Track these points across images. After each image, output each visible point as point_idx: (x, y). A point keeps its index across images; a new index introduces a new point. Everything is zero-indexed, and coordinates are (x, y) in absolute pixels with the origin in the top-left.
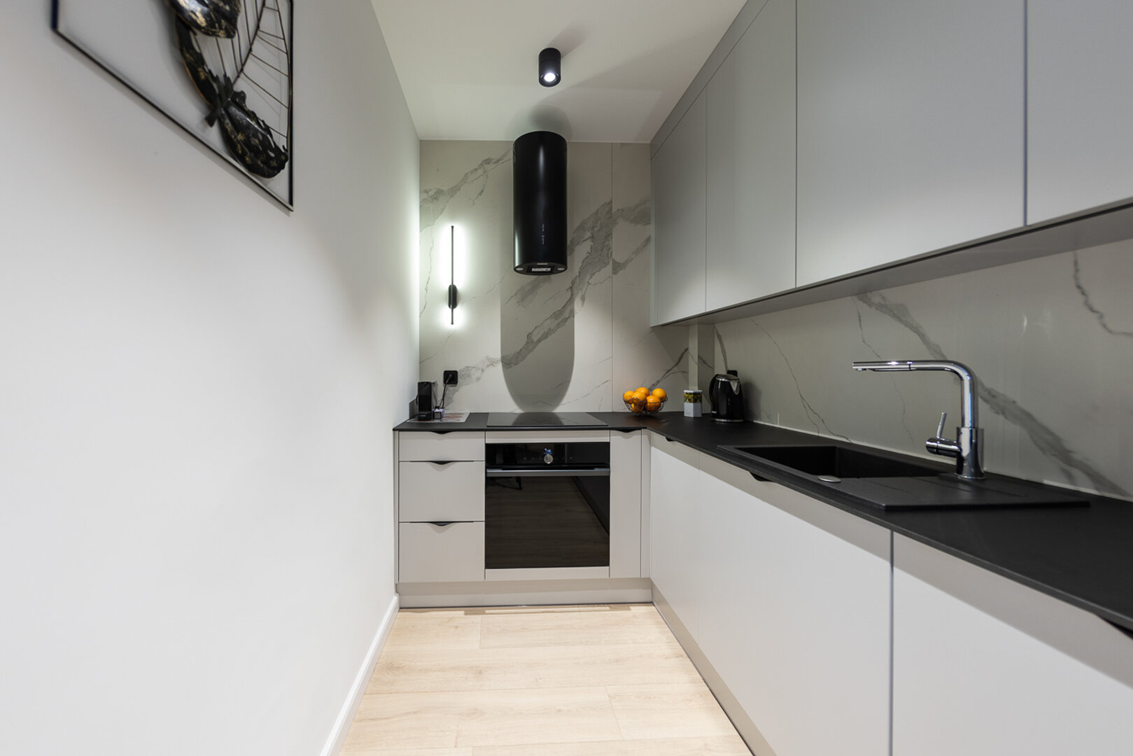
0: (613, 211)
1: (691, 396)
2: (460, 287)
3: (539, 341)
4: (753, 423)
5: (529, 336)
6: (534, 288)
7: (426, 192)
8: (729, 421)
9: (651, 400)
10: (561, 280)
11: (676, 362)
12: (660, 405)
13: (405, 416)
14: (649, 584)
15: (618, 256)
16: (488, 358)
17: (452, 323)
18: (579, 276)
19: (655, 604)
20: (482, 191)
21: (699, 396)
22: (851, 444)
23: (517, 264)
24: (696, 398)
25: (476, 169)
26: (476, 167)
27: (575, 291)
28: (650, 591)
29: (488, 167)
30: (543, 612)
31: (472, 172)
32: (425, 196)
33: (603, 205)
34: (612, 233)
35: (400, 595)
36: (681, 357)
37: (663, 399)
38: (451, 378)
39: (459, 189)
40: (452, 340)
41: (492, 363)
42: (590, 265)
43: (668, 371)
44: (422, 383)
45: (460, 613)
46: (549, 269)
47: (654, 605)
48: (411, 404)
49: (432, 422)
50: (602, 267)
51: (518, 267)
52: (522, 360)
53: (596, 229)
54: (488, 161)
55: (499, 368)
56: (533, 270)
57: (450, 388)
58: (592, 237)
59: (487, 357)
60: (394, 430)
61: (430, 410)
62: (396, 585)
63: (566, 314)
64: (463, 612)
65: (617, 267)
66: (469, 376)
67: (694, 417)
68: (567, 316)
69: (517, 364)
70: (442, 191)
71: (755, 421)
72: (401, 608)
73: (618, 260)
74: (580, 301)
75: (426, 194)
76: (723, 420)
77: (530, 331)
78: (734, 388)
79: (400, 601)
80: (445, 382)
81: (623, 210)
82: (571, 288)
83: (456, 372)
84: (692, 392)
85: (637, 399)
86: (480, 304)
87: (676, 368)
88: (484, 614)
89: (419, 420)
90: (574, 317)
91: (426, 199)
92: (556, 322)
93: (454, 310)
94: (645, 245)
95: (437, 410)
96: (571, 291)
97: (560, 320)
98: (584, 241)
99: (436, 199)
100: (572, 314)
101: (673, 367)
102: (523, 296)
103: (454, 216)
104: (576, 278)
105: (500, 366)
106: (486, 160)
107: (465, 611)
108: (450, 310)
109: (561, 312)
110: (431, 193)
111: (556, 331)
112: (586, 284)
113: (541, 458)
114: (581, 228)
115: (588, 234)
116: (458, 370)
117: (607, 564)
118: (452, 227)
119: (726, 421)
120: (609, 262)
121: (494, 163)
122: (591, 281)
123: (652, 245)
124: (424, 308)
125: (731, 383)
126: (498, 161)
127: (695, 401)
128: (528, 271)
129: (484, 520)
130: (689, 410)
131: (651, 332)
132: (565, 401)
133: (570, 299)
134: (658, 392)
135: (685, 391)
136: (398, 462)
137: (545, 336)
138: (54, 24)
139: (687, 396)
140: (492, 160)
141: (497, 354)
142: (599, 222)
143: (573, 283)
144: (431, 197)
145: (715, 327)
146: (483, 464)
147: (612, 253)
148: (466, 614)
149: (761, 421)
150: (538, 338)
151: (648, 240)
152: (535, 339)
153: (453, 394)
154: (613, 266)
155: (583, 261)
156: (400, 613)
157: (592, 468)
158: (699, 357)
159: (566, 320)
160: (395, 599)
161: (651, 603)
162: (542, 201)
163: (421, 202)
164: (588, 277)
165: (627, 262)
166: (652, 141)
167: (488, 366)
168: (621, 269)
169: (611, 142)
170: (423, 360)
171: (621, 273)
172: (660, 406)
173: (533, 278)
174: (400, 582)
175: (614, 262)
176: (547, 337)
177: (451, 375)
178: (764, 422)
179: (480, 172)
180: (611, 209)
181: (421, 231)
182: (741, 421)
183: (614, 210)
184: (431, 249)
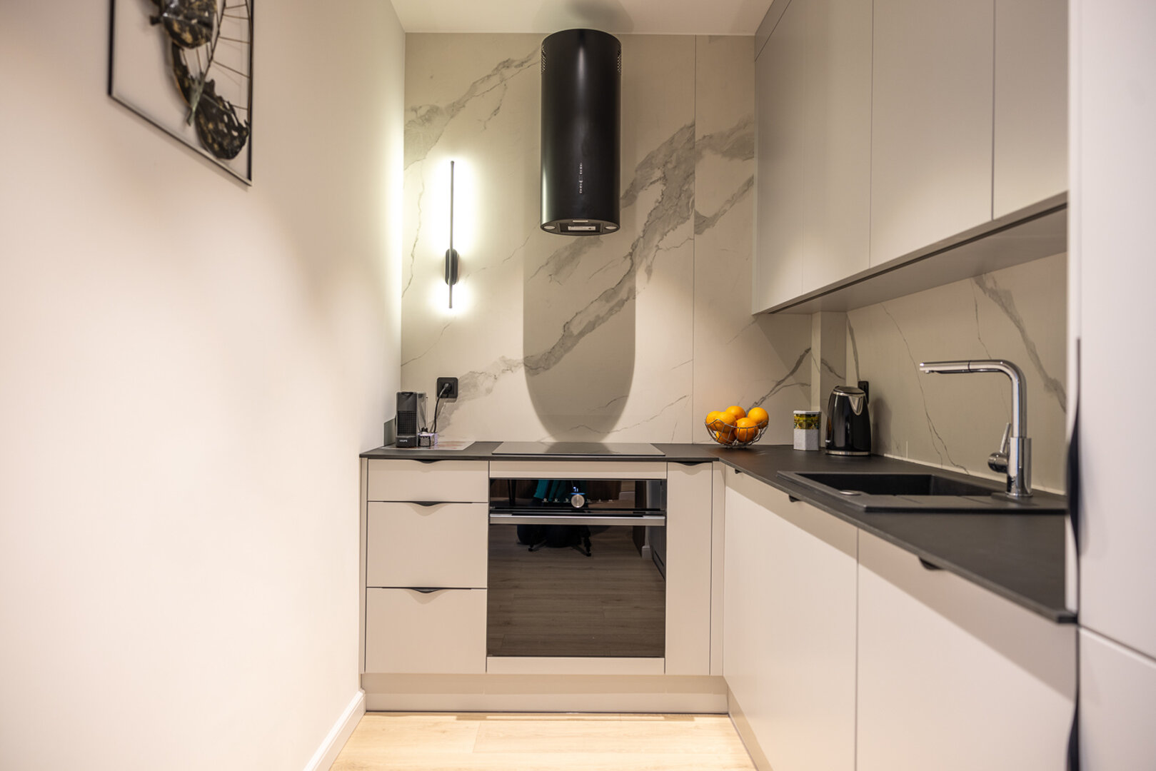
0: (696, 140)
1: (802, 419)
2: (464, 253)
3: (582, 334)
4: (883, 456)
5: (566, 326)
6: (575, 253)
7: (415, 110)
8: (849, 453)
9: (742, 423)
10: (614, 244)
11: (791, 370)
12: (756, 432)
13: (377, 442)
14: (720, 685)
15: (704, 206)
16: (504, 360)
17: (451, 307)
18: (643, 237)
19: (731, 715)
20: (498, 108)
21: (814, 419)
22: (968, 476)
23: (545, 221)
24: (811, 422)
25: (489, 76)
26: (489, 72)
27: (637, 260)
28: (724, 697)
29: (507, 73)
30: (569, 720)
31: (483, 80)
32: (413, 116)
33: (682, 129)
34: (694, 172)
35: (366, 693)
36: (799, 363)
37: (762, 424)
38: (448, 389)
39: (464, 106)
40: (449, 332)
41: (510, 367)
42: (658, 220)
43: (779, 383)
44: (403, 393)
45: (452, 718)
46: (594, 228)
47: (729, 716)
48: (388, 425)
49: (417, 449)
50: (678, 224)
51: (546, 224)
52: (555, 363)
53: (670, 166)
54: (506, 64)
55: (521, 374)
56: (570, 228)
57: (447, 404)
58: (664, 178)
59: (503, 357)
60: (361, 456)
61: (414, 432)
62: (361, 676)
63: (623, 294)
64: (455, 717)
65: (702, 224)
66: (475, 386)
67: (806, 451)
68: (625, 298)
69: (548, 369)
70: (437, 108)
71: (885, 455)
72: (367, 711)
73: (702, 212)
74: (646, 276)
75: (414, 113)
76: (840, 453)
77: (569, 320)
78: (855, 407)
79: (367, 700)
80: (438, 395)
81: (711, 137)
82: (631, 254)
83: (456, 380)
84: (804, 412)
85: (722, 423)
86: (492, 276)
87: (791, 377)
88: (485, 719)
89: (398, 447)
90: (634, 298)
91: (413, 121)
92: (608, 306)
93: (454, 286)
94: (746, 191)
95: (424, 434)
96: (631, 259)
97: (613, 303)
98: (651, 183)
99: (429, 120)
100: (632, 294)
101: (788, 376)
102: (560, 266)
103: (454, 146)
104: (638, 240)
105: (521, 372)
106: (504, 62)
107: (459, 716)
108: (448, 286)
109: (614, 291)
110: (422, 112)
111: (607, 319)
112: (655, 249)
113: (567, 500)
114: (648, 163)
115: (658, 174)
116: (458, 378)
117: (662, 655)
118: (453, 163)
119: (843, 453)
120: (689, 215)
121: (516, 67)
122: (661, 245)
123: (754, 190)
124: (409, 284)
125: (850, 398)
126: (522, 64)
127: (808, 426)
128: (563, 230)
129: (486, 587)
130: (800, 439)
131: (754, 322)
132: (620, 424)
133: (630, 271)
134: (756, 414)
135: (795, 412)
136: (366, 502)
137: (591, 326)
138: (110, 92)
139: (797, 418)
140: (513, 61)
141: (517, 354)
142: (675, 155)
143: (634, 247)
144: (421, 117)
145: (847, 316)
146: (486, 507)
147: (693, 201)
148: (458, 719)
149: (891, 454)
150: (580, 329)
151: (750, 182)
152: (575, 330)
153: (450, 414)
154: (695, 222)
155: (650, 214)
156: (365, 716)
157: (641, 516)
158: (823, 361)
159: (622, 303)
160: (359, 696)
161: (726, 714)
162: (581, 131)
163: (406, 125)
164: (657, 238)
165: (716, 217)
166: (757, 33)
167: (503, 371)
168: (708, 226)
169: (694, 34)
170: (407, 361)
171: (707, 232)
172: (756, 434)
173: (573, 239)
174: (367, 671)
175: (698, 216)
176: (594, 328)
177: (447, 385)
178: (894, 455)
179: (495, 80)
180: (694, 135)
181: (405, 169)
182: (866, 453)
183: (698, 137)
184: (421, 195)
